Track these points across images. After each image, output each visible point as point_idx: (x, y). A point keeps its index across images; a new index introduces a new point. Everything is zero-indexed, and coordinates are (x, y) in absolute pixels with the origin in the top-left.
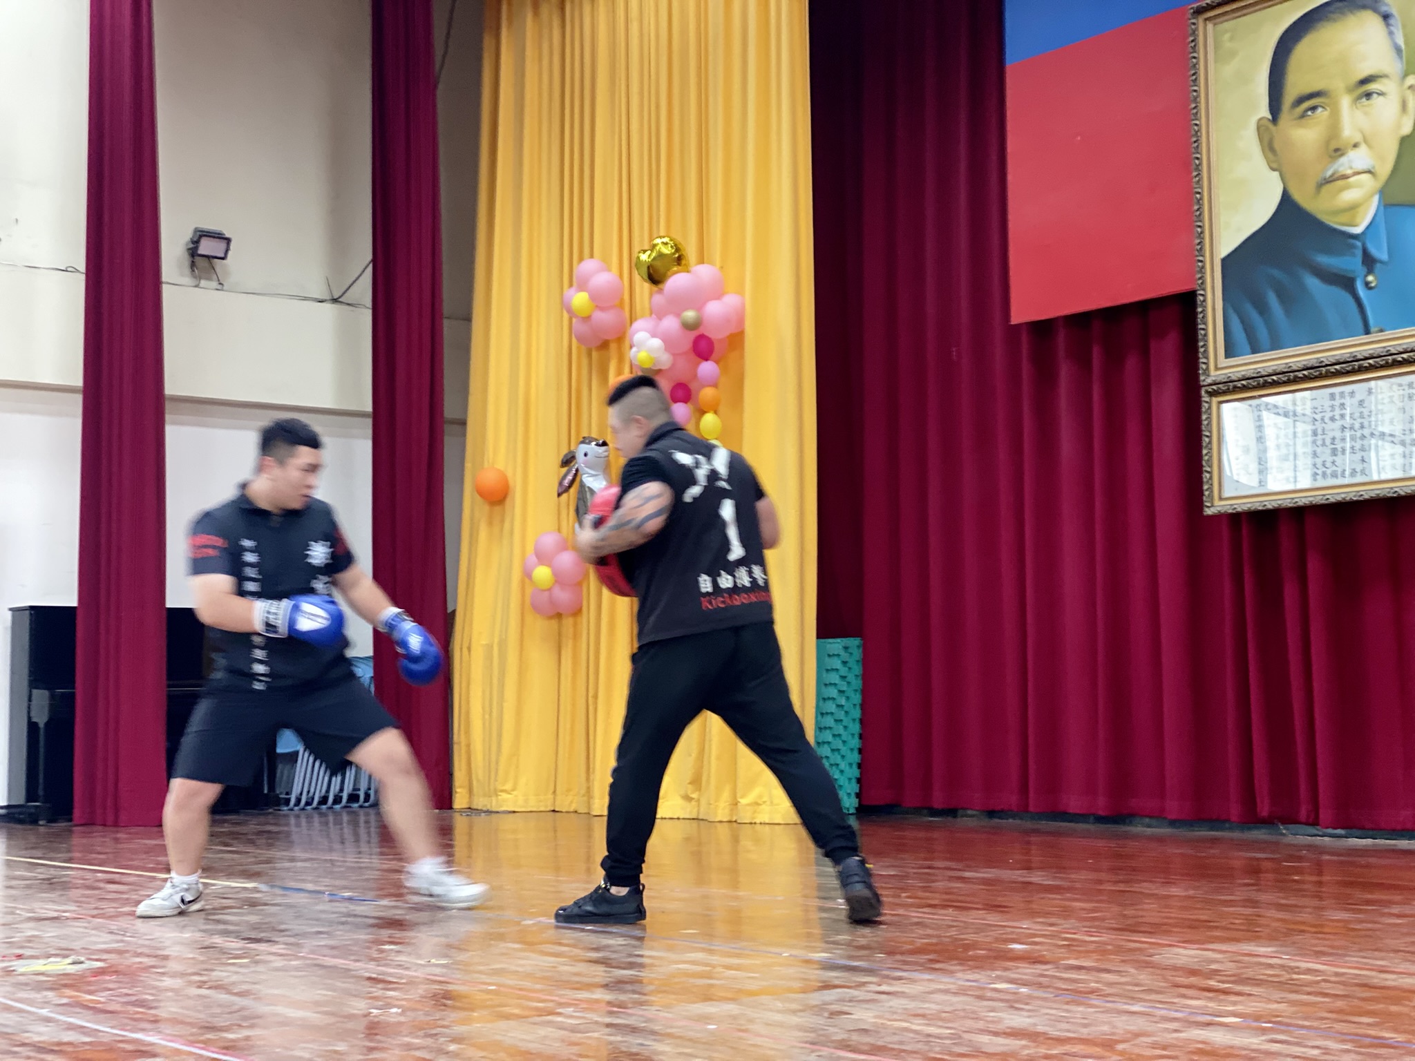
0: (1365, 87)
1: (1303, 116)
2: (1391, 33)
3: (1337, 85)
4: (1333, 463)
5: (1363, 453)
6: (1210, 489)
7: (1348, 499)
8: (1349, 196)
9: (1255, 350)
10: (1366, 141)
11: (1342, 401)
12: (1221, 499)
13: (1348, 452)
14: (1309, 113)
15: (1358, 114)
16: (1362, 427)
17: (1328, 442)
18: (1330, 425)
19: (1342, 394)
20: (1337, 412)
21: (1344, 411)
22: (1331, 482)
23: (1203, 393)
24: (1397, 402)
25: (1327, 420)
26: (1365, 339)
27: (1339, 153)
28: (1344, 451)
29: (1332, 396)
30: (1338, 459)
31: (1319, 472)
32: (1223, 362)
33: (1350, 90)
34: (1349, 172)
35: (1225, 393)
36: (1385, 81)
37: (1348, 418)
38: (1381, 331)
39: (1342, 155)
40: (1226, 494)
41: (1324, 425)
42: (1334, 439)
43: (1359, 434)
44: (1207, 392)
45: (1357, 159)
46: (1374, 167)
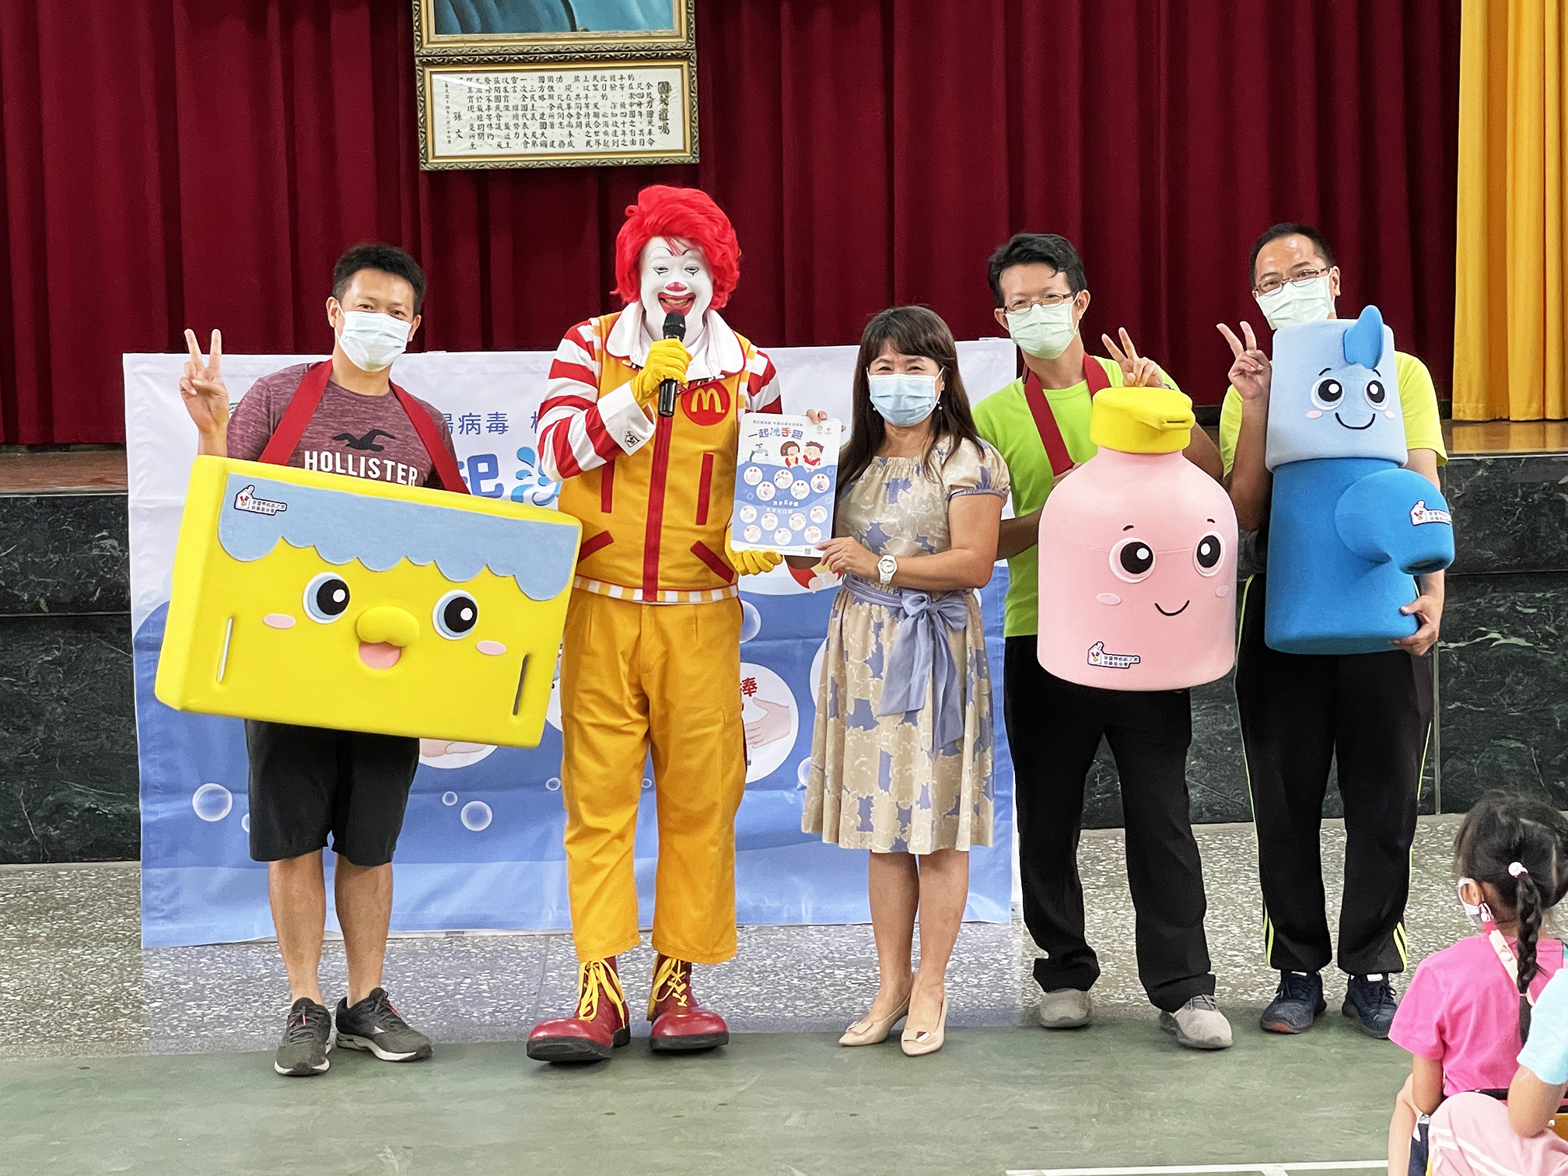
4: (543, 134)
5: (570, 129)
6: (426, 147)
7: (561, 165)
9: (466, 28)
11: (551, 84)
12: (434, 157)
13: (557, 126)
16: (569, 108)
17: (537, 116)
18: (538, 103)
19: (551, 79)
20: (546, 93)
21: (552, 93)
22: (540, 150)
23: (417, 62)
24: (601, 90)
25: (536, 97)
26: (572, 35)
28: (552, 125)
29: (542, 79)
30: (548, 132)
31: (530, 141)
32: (434, 37)
35: (439, 64)
37: (556, 98)
38: (586, 30)
40: (437, 154)
41: (533, 102)
42: (543, 114)
43: (566, 113)
44: (420, 61)
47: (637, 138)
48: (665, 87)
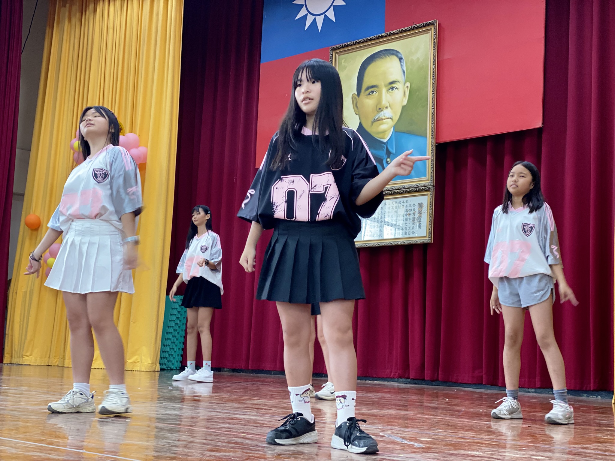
0: (391, 85)
1: (369, 94)
2: (401, 65)
3: (382, 84)
5: (381, 228)
7: (374, 245)
8: (383, 127)
10: (390, 106)
14: (371, 93)
15: (388, 95)
16: (382, 218)
24: (394, 209)
27: (381, 110)
28: (374, 227)
33: (386, 86)
34: (383, 118)
36: (398, 83)
39: (382, 111)
43: (380, 221)
45: (387, 113)
46: (392, 117)
47: (407, 232)
48: (421, 205)
